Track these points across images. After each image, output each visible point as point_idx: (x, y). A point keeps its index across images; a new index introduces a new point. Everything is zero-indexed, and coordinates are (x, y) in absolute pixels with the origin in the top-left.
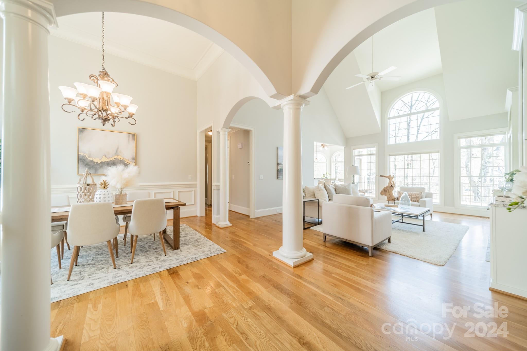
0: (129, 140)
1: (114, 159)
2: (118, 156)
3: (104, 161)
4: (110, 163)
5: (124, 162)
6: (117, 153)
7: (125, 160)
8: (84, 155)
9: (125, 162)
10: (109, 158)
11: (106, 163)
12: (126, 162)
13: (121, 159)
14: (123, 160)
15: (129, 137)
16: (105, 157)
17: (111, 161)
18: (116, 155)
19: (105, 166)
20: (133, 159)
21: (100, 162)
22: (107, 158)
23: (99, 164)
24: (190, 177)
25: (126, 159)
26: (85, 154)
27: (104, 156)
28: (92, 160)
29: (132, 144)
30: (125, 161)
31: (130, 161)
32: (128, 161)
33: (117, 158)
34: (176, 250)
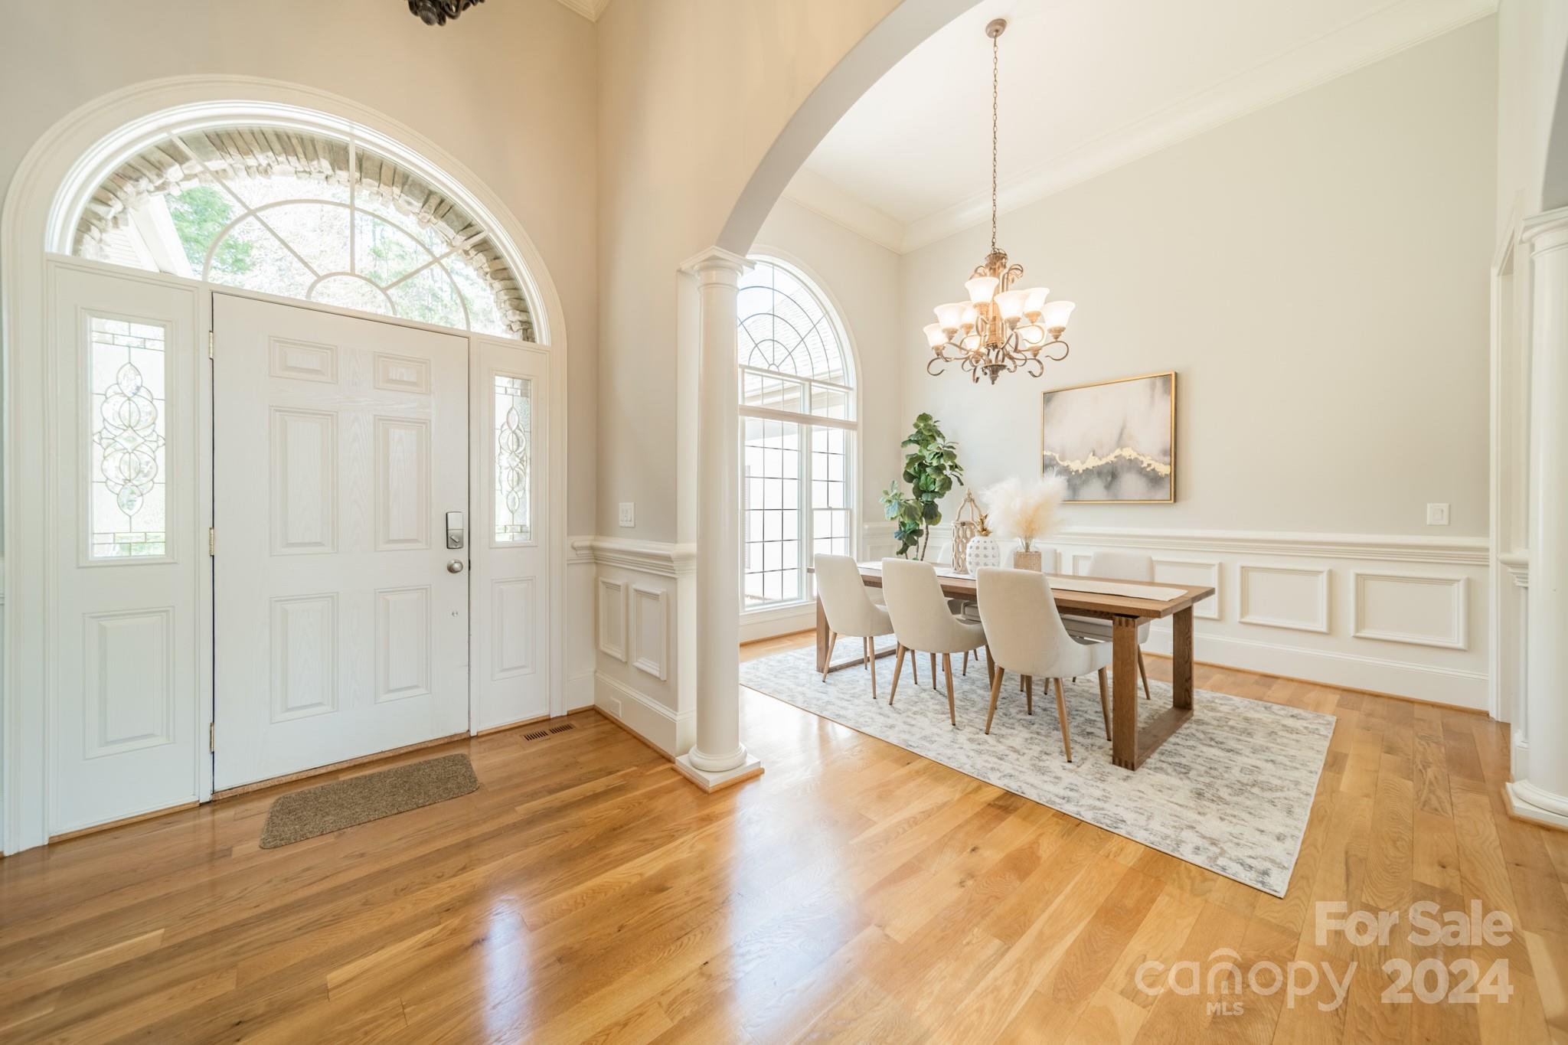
0: (1152, 397)
1: (1113, 459)
2: (1124, 449)
3: (1091, 468)
4: (1105, 471)
5: (1139, 463)
6: (1120, 443)
7: (1141, 458)
8: (1052, 455)
9: (1142, 466)
10: (1103, 457)
11: (1095, 472)
12: (1145, 465)
13: (1130, 456)
14: (1136, 459)
15: (1153, 387)
16: (1094, 455)
17: (1107, 463)
18: (1118, 447)
19: (1094, 480)
20: (1165, 453)
21: (1084, 471)
22: (1097, 459)
23: (1082, 474)
24: (1435, 512)
25: (1144, 456)
26: (1054, 454)
27: (1092, 454)
28: (1068, 466)
29: (1164, 407)
30: (1142, 462)
31: (1156, 461)
32: (1151, 462)
33: (1121, 455)
34: (1120, 765)
